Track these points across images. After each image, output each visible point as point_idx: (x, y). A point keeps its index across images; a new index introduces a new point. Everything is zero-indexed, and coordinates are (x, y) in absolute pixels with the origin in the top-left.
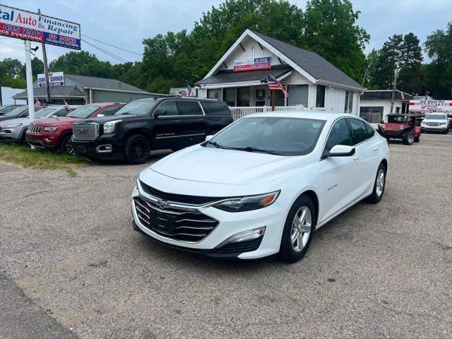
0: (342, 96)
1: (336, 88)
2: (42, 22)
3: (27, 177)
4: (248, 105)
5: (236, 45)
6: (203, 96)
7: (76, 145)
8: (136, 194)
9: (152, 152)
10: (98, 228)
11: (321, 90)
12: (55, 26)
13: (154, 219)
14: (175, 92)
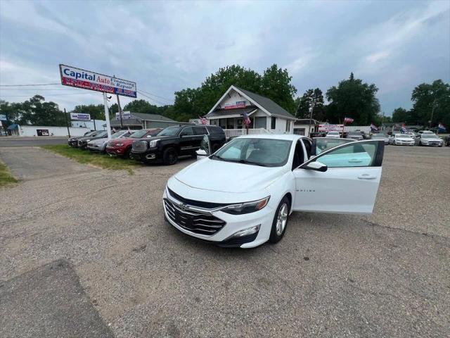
0: (284, 123)
1: (281, 118)
2: (113, 81)
3: (103, 176)
4: (233, 128)
5: (225, 94)
6: (208, 124)
7: (134, 155)
8: (165, 196)
9: (179, 157)
10: (142, 215)
11: (274, 119)
12: (121, 84)
13: (178, 217)
14: (192, 121)
